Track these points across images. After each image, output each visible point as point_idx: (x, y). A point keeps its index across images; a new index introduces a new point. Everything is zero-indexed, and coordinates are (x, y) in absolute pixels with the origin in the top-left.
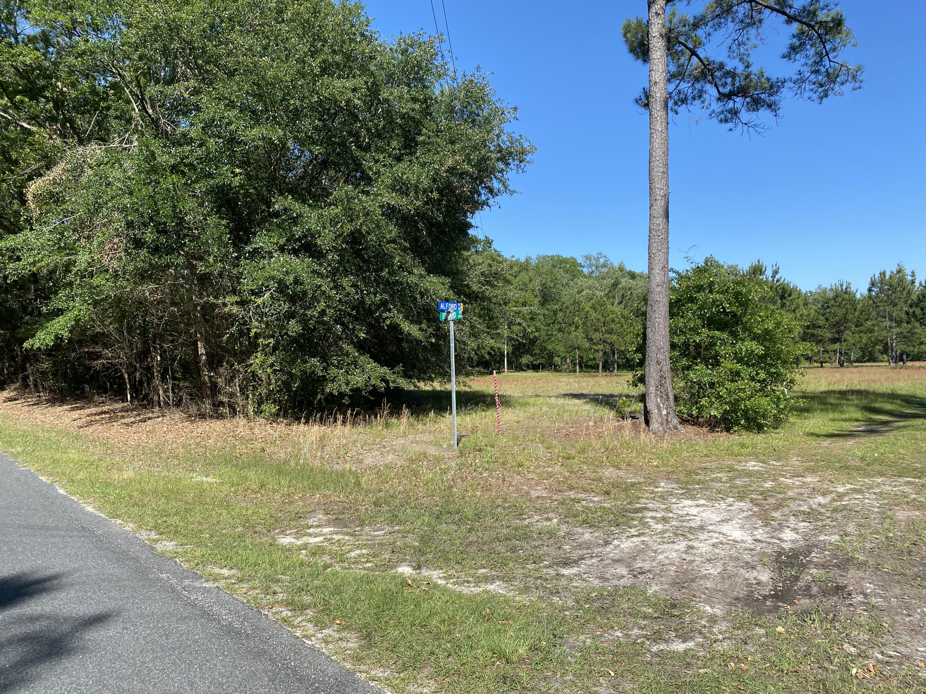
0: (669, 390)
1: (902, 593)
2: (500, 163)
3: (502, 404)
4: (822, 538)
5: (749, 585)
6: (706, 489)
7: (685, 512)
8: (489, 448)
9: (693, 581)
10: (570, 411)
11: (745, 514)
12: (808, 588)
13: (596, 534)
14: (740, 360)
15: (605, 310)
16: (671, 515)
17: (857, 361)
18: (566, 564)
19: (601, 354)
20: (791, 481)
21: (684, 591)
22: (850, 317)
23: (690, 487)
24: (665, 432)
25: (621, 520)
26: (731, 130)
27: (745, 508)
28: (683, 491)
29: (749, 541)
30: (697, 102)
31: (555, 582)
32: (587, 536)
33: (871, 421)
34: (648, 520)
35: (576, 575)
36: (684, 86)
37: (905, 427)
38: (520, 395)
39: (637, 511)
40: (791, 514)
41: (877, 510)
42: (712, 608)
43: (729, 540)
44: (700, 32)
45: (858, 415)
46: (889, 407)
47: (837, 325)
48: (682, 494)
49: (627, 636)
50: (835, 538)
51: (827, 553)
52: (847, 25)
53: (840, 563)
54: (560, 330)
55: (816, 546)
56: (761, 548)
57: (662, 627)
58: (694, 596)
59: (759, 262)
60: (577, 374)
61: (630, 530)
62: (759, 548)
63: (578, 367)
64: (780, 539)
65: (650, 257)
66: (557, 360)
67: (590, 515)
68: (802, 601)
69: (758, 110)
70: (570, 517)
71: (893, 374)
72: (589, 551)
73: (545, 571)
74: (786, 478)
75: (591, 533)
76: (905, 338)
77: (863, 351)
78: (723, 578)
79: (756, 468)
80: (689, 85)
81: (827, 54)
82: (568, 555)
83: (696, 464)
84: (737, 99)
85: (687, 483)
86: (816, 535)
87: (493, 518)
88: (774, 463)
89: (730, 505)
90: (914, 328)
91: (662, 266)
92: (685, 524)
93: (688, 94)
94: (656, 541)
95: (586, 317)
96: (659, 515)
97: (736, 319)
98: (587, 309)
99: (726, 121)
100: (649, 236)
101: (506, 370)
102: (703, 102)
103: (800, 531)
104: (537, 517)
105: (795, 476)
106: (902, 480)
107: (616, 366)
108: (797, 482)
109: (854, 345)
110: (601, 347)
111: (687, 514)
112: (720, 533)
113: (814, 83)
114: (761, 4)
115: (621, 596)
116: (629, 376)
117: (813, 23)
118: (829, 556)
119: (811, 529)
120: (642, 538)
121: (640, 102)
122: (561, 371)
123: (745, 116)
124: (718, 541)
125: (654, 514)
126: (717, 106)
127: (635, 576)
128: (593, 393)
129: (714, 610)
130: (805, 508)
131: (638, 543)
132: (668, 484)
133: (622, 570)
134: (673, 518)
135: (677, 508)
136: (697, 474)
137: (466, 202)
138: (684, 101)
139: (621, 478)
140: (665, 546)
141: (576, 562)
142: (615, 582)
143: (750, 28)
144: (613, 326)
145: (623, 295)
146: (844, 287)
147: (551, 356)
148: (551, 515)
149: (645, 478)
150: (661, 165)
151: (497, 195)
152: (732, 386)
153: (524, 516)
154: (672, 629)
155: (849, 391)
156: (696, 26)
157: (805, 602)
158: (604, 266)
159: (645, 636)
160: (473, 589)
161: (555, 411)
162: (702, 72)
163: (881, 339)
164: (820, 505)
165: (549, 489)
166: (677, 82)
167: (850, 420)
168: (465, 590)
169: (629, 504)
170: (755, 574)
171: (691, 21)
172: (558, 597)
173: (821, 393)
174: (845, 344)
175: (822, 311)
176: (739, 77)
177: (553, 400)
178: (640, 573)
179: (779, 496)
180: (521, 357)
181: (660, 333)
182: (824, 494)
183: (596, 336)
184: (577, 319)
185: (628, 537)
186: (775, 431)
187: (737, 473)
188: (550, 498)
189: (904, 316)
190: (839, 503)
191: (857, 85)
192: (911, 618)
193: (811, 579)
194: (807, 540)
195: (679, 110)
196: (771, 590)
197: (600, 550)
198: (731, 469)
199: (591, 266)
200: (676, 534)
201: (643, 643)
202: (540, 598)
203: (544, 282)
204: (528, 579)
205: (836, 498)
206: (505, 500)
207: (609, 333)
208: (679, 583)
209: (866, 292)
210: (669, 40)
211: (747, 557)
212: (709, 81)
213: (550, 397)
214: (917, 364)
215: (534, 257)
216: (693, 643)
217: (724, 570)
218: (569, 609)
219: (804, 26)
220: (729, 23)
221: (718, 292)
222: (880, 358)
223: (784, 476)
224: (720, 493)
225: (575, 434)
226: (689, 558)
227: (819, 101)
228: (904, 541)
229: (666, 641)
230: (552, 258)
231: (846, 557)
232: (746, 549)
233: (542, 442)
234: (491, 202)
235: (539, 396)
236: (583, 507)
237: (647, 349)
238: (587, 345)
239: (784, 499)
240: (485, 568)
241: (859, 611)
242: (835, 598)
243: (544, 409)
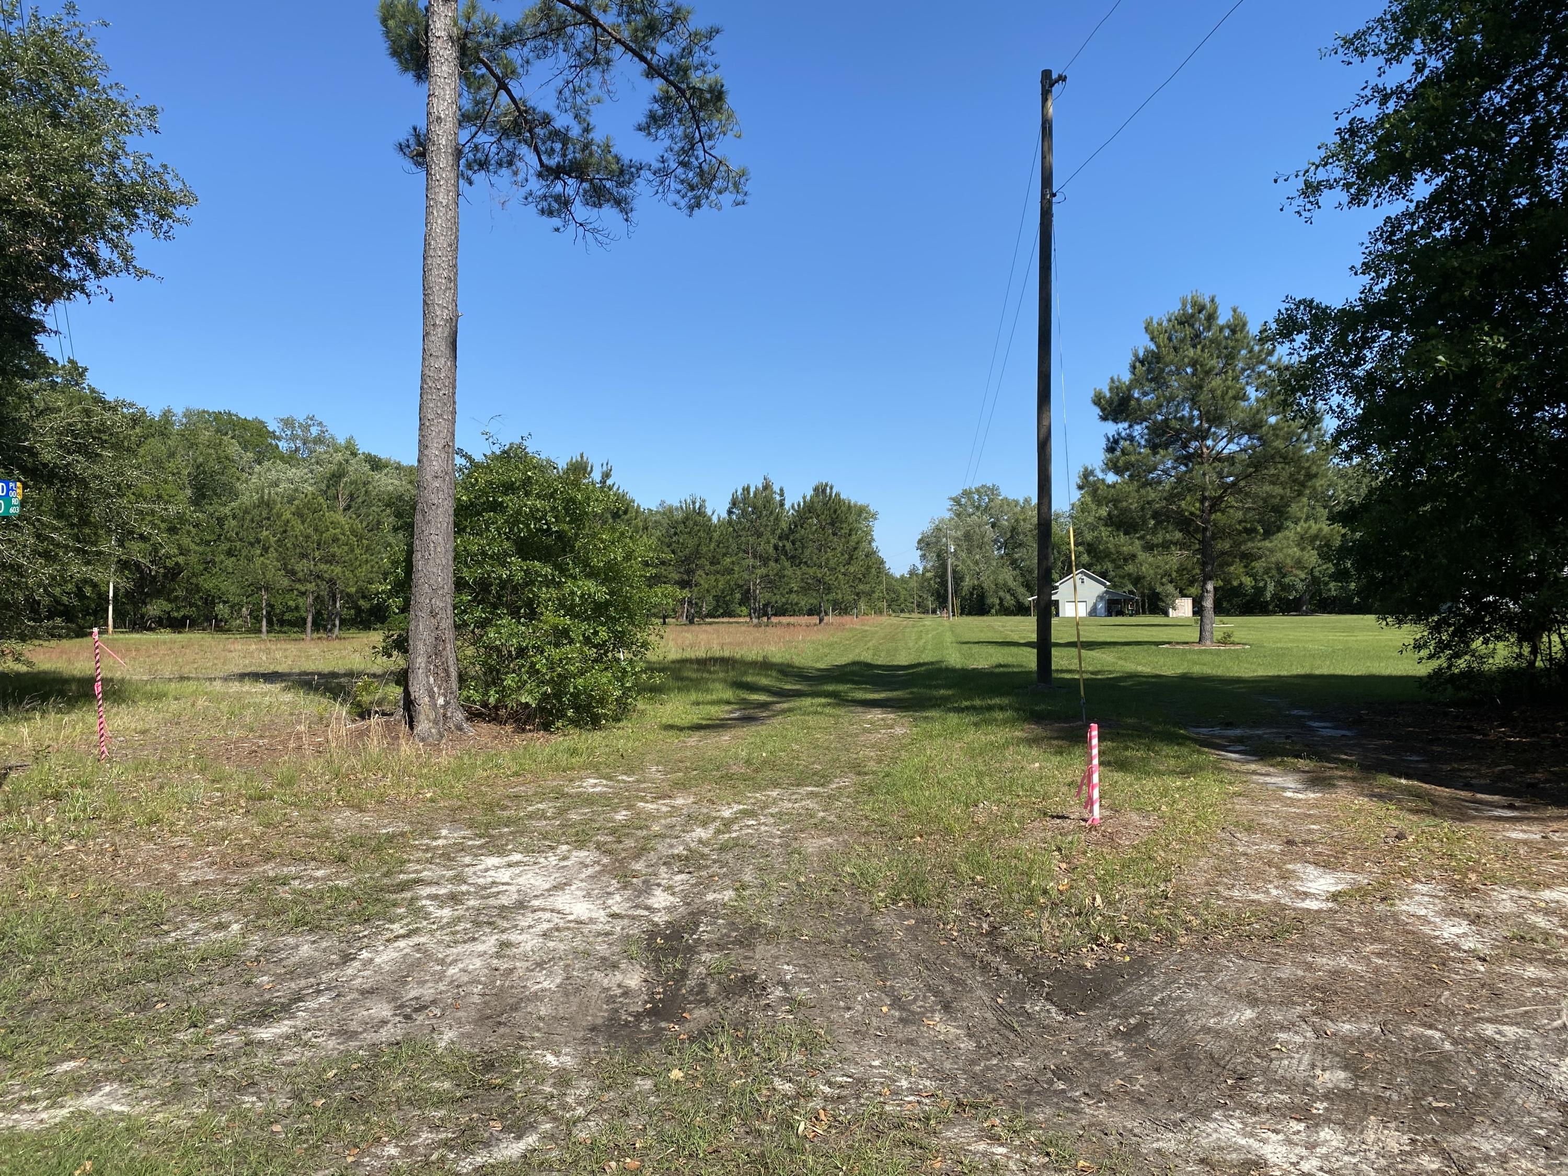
0: (451, 662)
1: (833, 972)
2: (116, 211)
3: (106, 696)
4: (710, 897)
5: (611, 999)
6: (522, 833)
7: (490, 880)
8: (78, 791)
9: (515, 1008)
10: (257, 706)
11: (590, 871)
12: (702, 987)
13: (324, 944)
14: (570, 611)
15: (320, 520)
16: (464, 888)
17: (710, 615)
18: (264, 1015)
19: (310, 600)
20: (654, 806)
21: (502, 1030)
22: (704, 549)
23: (494, 832)
24: (442, 737)
25: (372, 910)
26: (557, 230)
27: (588, 861)
28: (483, 841)
29: (602, 919)
30: (504, 171)
31: (244, 1060)
32: (306, 950)
33: (745, 703)
34: (424, 902)
35: (288, 1038)
36: (483, 138)
37: (790, 710)
38: (145, 678)
39: (404, 887)
40: (661, 862)
41: (777, 841)
42: (557, 1054)
43: (570, 922)
44: (513, 54)
45: (728, 694)
46: (764, 681)
47: (687, 560)
48: (481, 847)
49: (410, 1151)
50: (728, 895)
51: (721, 921)
52: (730, 101)
53: (742, 936)
54: (230, 553)
55: (704, 912)
56: (623, 929)
57: (475, 1115)
58: (522, 1038)
59: (582, 457)
60: (264, 636)
61: (391, 927)
62: (618, 929)
63: (264, 623)
64: (648, 908)
65: (422, 425)
66: (221, 609)
67: (311, 908)
68: (697, 1013)
69: (601, 206)
70: (266, 916)
71: (758, 633)
72: (312, 980)
73: (218, 1039)
74: (647, 802)
75: (314, 942)
76: (770, 583)
77: (718, 601)
78: (567, 994)
79: (598, 789)
80: (493, 139)
81: (701, 140)
82: (267, 996)
83: (500, 791)
84: (570, 181)
85: (488, 825)
86: (701, 894)
87: (91, 939)
88: (625, 777)
89: (565, 858)
90: (784, 568)
91: (443, 442)
92: (492, 902)
93: (491, 155)
94: (442, 941)
95: (285, 531)
96: (442, 891)
97: (564, 543)
98: (287, 515)
99: (551, 213)
100: (422, 388)
101: (111, 628)
102: (515, 173)
103: (677, 890)
104: (194, 926)
105: (660, 798)
106: (804, 790)
107: (337, 622)
108: (663, 806)
109: (708, 591)
110: (311, 587)
111: (493, 883)
112: (552, 911)
113: (682, 182)
114: (610, 34)
115: (388, 1066)
116: (376, 637)
117: (684, 86)
118: (725, 926)
119: (692, 885)
120: (416, 939)
121: (407, 151)
122: (229, 631)
123: (580, 210)
124: (551, 925)
125: (433, 890)
126: (536, 186)
127: (408, 1017)
128: (297, 670)
129: (562, 1059)
130: (680, 850)
131: (407, 950)
132: (455, 830)
133: (381, 1009)
134: (469, 893)
135: (475, 873)
136: (505, 808)
137: (33, 278)
138: (483, 165)
139: (367, 827)
140: (460, 949)
141: (286, 1009)
142: (370, 1037)
143: (592, 69)
144: (335, 549)
145: (351, 495)
146: (697, 506)
147: (210, 601)
148: (225, 917)
149: (411, 823)
150: (445, 265)
151: (106, 274)
152: (554, 653)
153: (165, 927)
154: (494, 1116)
155: (710, 659)
156: (506, 40)
157: (700, 1015)
158: (319, 440)
159: (445, 1144)
160: (44, 1115)
161: (224, 706)
162: (515, 122)
163: (741, 582)
164: (700, 841)
165: (222, 863)
166: (474, 129)
167: (719, 702)
168: (25, 1122)
169: (385, 875)
170: (619, 977)
171: (499, 30)
172: (253, 1094)
173: (673, 662)
174: (696, 589)
175: (667, 540)
176: (574, 144)
177: (218, 686)
178: (416, 1010)
179: (639, 833)
180: (146, 604)
181: (438, 561)
182: (704, 824)
183: (302, 567)
184: (265, 533)
185: (388, 940)
186: (618, 725)
187: (569, 800)
188: (223, 883)
189: (771, 550)
190: (727, 836)
191: (740, 198)
192: (851, 1012)
193: (704, 971)
194: (689, 904)
195: (475, 177)
196: (646, 1002)
197: (332, 975)
198: (560, 795)
199: (294, 438)
200: (477, 924)
201: (443, 1159)
202: (214, 1105)
203: (201, 460)
204: (181, 1066)
205: (722, 828)
206: (119, 898)
207: (326, 562)
208: (491, 1017)
209: (724, 515)
210: (463, 51)
211: (602, 949)
212: (526, 141)
213: (211, 679)
214: (785, 620)
215: (179, 411)
216: (535, 1137)
217: (568, 978)
218: (281, 1116)
219: (672, 88)
220: (560, 51)
221: (538, 496)
222: (738, 611)
223: (643, 799)
224: (545, 838)
225: (271, 749)
226: (504, 965)
227: (687, 211)
228: (820, 888)
229: (487, 1144)
230: (218, 416)
231: (748, 924)
232: (599, 934)
233: (202, 771)
234: (91, 285)
235: (188, 679)
236: (294, 892)
237: (414, 590)
238: (286, 582)
239: (647, 838)
240: (73, 1058)
241: (781, 1015)
242: (744, 999)
243: (201, 703)
